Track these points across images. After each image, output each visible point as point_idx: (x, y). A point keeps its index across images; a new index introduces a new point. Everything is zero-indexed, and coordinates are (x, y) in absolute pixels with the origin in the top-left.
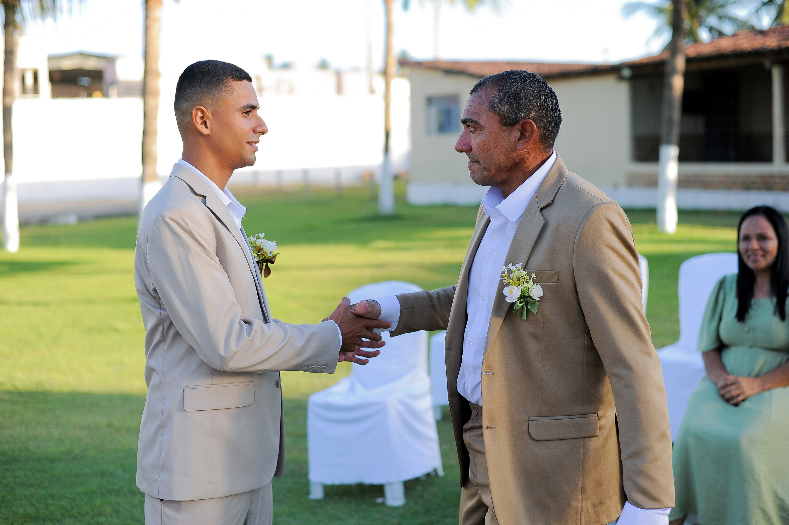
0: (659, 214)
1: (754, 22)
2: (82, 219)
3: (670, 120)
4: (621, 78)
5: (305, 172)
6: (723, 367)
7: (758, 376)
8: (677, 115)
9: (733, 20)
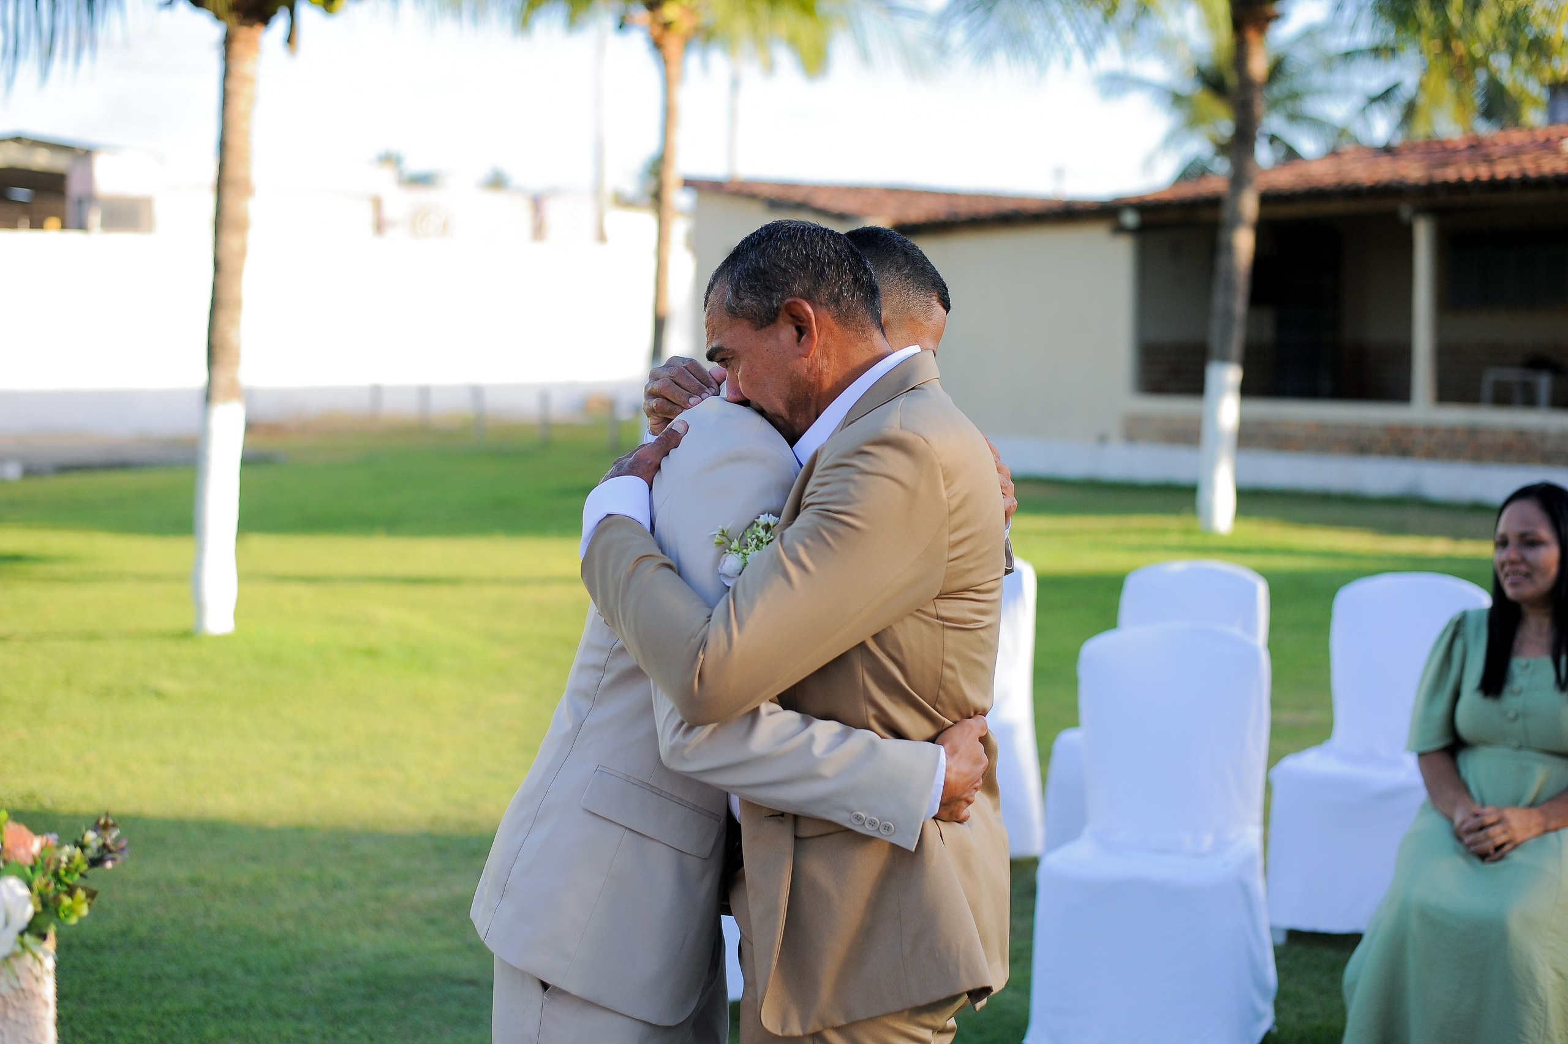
0: (1202, 496)
1: (1358, 128)
2: (30, 472)
3: (1228, 313)
4: (1120, 229)
5: (477, 392)
6: (1463, 787)
7: (1532, 805)
8: (1239, 305)
9: (1317, 124)
